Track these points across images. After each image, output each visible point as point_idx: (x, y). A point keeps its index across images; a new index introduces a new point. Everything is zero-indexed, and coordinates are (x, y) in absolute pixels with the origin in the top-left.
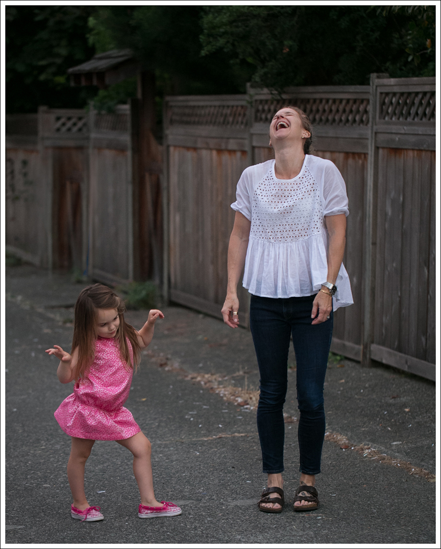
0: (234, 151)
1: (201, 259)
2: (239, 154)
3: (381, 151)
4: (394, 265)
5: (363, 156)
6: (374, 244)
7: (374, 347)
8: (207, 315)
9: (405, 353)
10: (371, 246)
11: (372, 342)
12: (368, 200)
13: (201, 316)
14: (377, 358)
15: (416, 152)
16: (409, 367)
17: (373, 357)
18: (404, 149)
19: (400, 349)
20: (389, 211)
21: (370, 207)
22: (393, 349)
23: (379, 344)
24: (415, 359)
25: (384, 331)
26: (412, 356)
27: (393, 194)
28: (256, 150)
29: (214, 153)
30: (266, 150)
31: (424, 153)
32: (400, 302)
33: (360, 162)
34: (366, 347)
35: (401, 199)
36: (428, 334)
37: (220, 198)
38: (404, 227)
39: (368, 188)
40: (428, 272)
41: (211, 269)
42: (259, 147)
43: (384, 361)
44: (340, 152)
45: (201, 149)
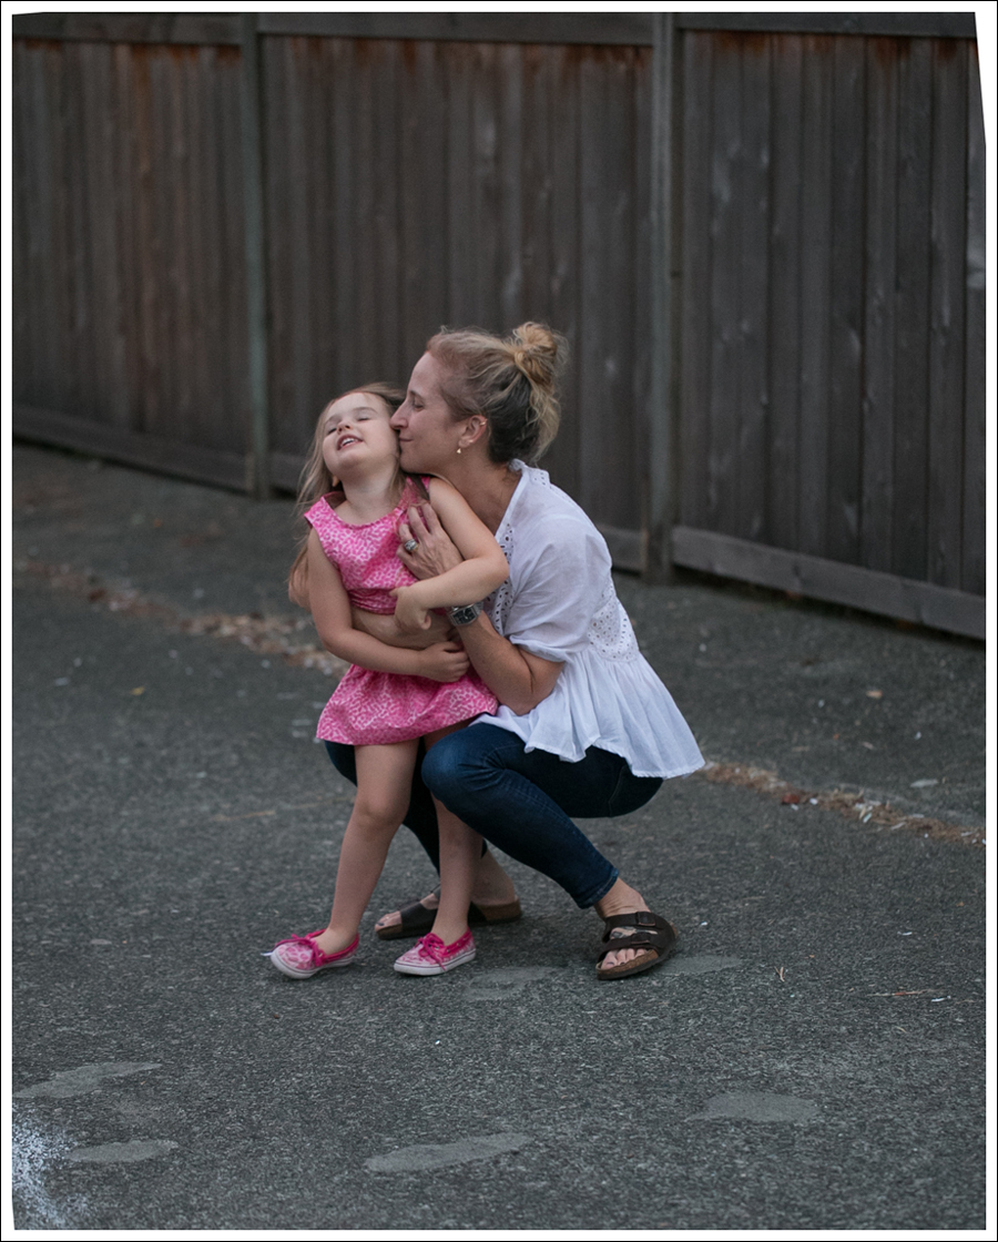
0: (193, 47)
1: (81, 321)
2: (207, 55)
3: (690, 40)
4: (745, 326)
5: (630, 53)
6: (676, 274)
7: (681, 535)
8: (111, 462)
9: (787, 547)
10: (668, 281)
11: (676, 521)
12: (655, 166)
13: (94, 466)
14: (696, 562)
15: (811, 42)
16: (805, 582)
17: (681, 559)
18: (771, 33)
19: (768, 537)
20: (724, 190)
21: (661, 182)
22: (746, 537)
23: (697, 524)
24: (823, 564)
25: (713, 493)
26: (812, 553)
27: (734, 148)
28: (269, 44)
29: (123, 53)
30: (303, 44)
31: (839, 44)
32: (768, 421)
33: (622, 67)
34: (658, 535)
35: (765, 159)
36: (865, 500)
37: (144, 167)
38: (777, 230)
39: (656, 133)
40: (863, 342)
41: (118, 347)
42: (276, 36)
43: (720, 569)
44: (551, 44)
45: (76, 41)
